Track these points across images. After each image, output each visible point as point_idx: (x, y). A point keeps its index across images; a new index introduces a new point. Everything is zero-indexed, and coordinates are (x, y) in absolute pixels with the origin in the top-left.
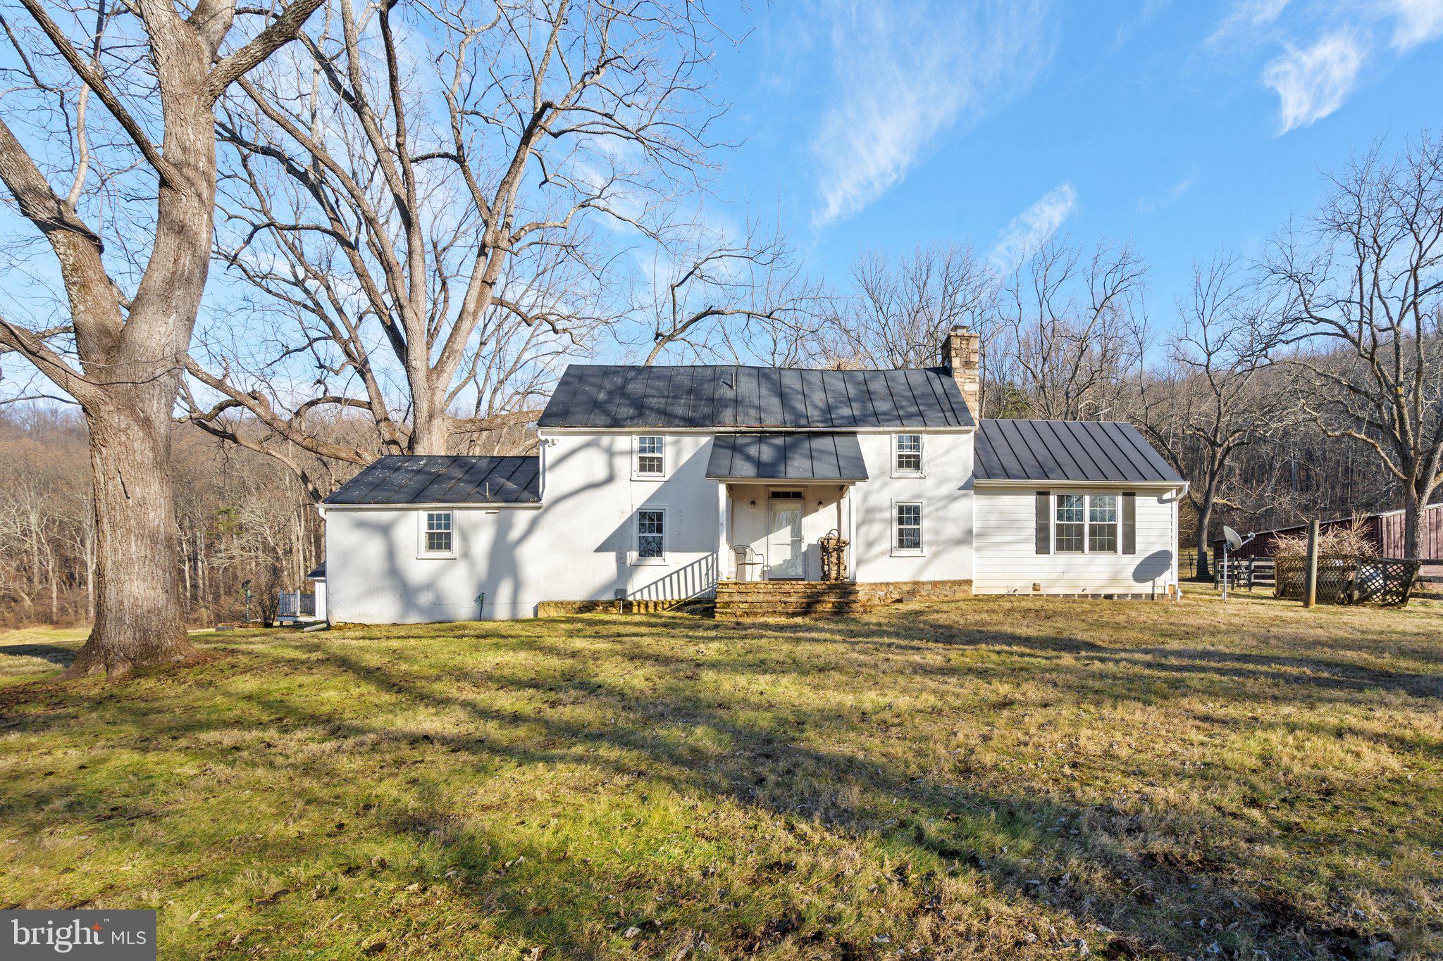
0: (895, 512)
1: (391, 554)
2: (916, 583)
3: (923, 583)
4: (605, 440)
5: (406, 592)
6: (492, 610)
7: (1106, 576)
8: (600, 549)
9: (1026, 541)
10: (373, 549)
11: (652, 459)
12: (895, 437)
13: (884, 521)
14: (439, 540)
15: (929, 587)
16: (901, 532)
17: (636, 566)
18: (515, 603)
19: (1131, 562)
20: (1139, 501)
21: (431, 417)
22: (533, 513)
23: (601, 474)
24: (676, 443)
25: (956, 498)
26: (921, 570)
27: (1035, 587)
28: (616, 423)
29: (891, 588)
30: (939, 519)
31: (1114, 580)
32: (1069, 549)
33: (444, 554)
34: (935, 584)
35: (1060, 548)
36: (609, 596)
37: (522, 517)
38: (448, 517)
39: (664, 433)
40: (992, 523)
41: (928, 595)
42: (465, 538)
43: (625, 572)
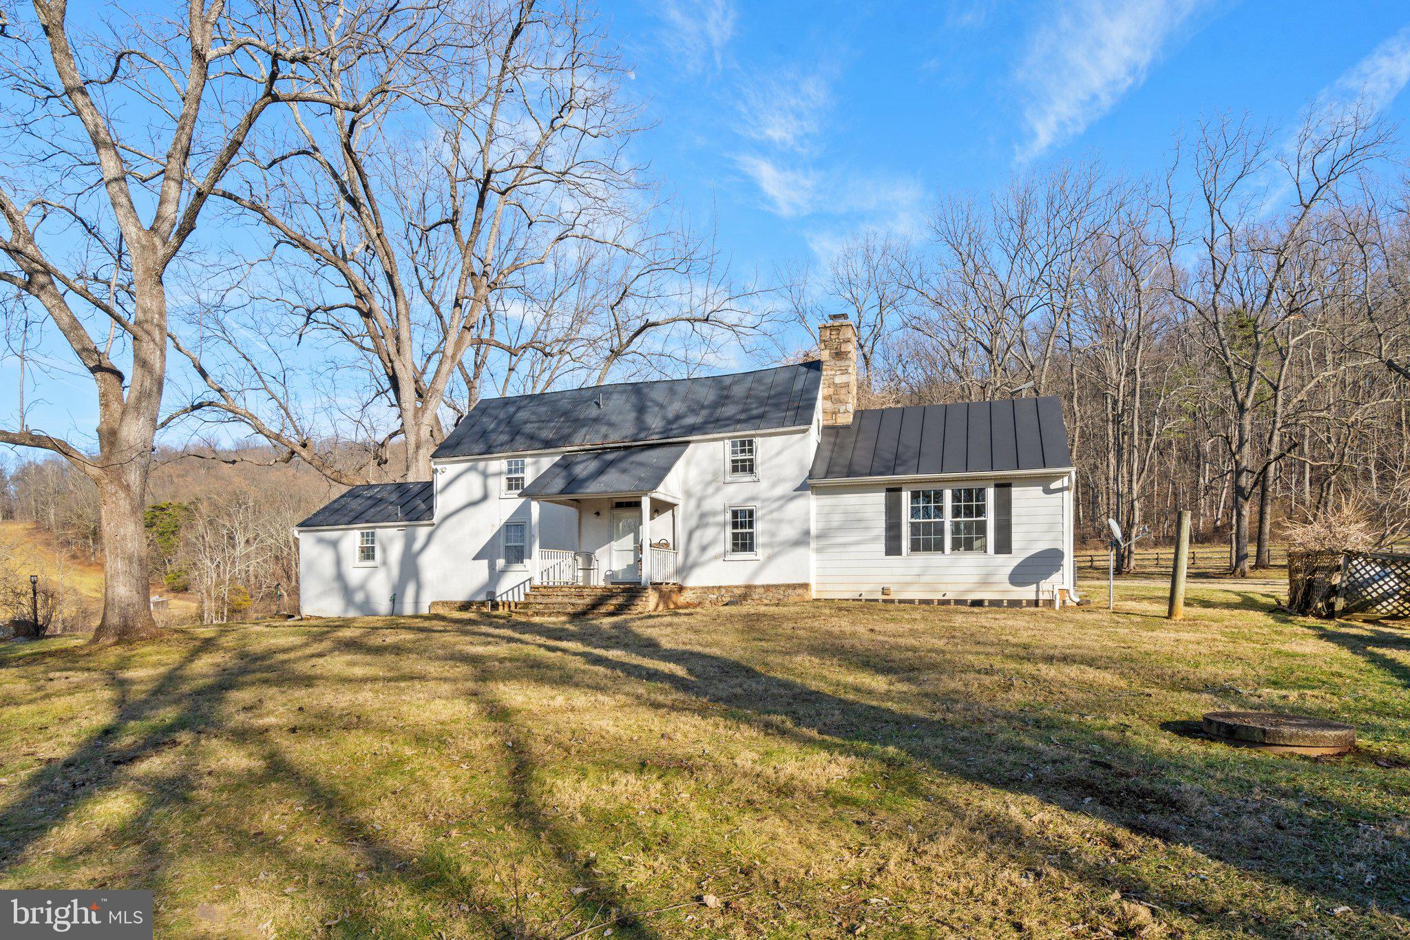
0: (729, 516)
1: (338, 562)
2: (748, 587)
3: (755, 587)
4: (481, 465)
5: (347, 592)
6: (402, 608)
7: (976, 579)
8: (476, 558)
9: (875, 539)
10: (325, 559)
11: (517, 479)
12: (728, 443)
13: (717, 524)
14: (368, 554)
15: (762, 590)
16: (735, 536)
17: (503, 571)
18: (417, 602)
19: (1008, 563)
20: (1016, 492)
21: (418, 447)
22: (429, 529)
23: (477, 493)
24: (535, 463)
25: (792, 499)
26: (756, 573)
27: (884, 591)
28: (488, 450)
29: (723, 591)
30: (772, 521)
31: (985, 583)
32: (927, 548)
33: (370, 563)
34: (767, 588)
35: (915, 547)
36: (482, 598)
37: (422, 532)
38: (373, 534)
39: (525, 456)
40: (835, 524)
41: (760, 599)
42: (384, 550)
43: (495, 576)
